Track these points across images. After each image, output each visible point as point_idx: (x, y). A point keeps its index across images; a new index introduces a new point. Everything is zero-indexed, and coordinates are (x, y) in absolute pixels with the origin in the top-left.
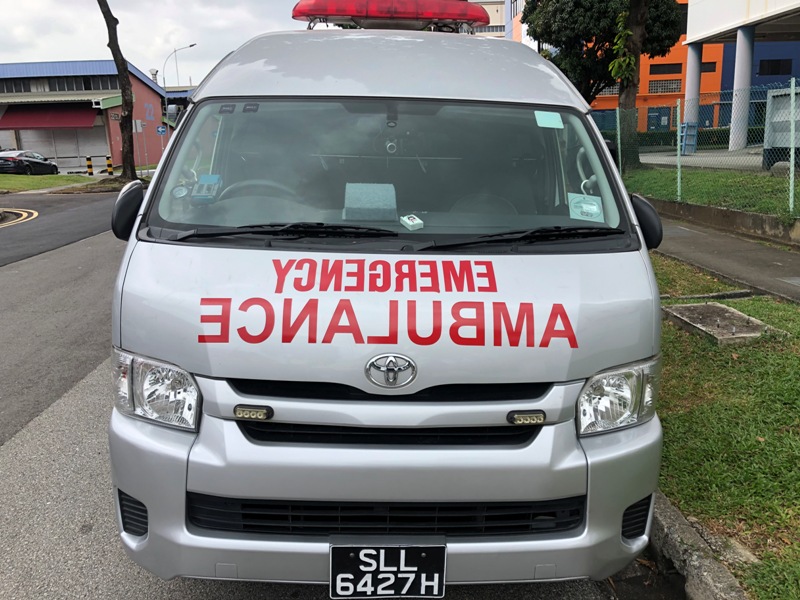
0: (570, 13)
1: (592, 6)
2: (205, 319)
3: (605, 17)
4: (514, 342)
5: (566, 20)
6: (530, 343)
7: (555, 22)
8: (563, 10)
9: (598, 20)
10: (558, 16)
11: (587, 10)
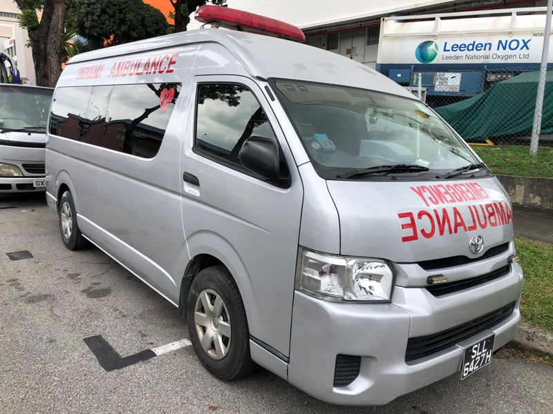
0: (99, 16)
1: (115, 14)
2: (404, 226)
3: (124, 24)
5: (96, 21)
7: (88, 21)
8: (93, 14)
9: (119, 25)
10: (90, 18)
11: (111, 17)
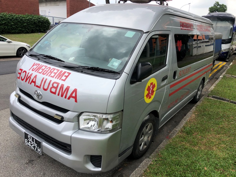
2: (19, 73)
4: (62, 96)
6: (65, 97)
